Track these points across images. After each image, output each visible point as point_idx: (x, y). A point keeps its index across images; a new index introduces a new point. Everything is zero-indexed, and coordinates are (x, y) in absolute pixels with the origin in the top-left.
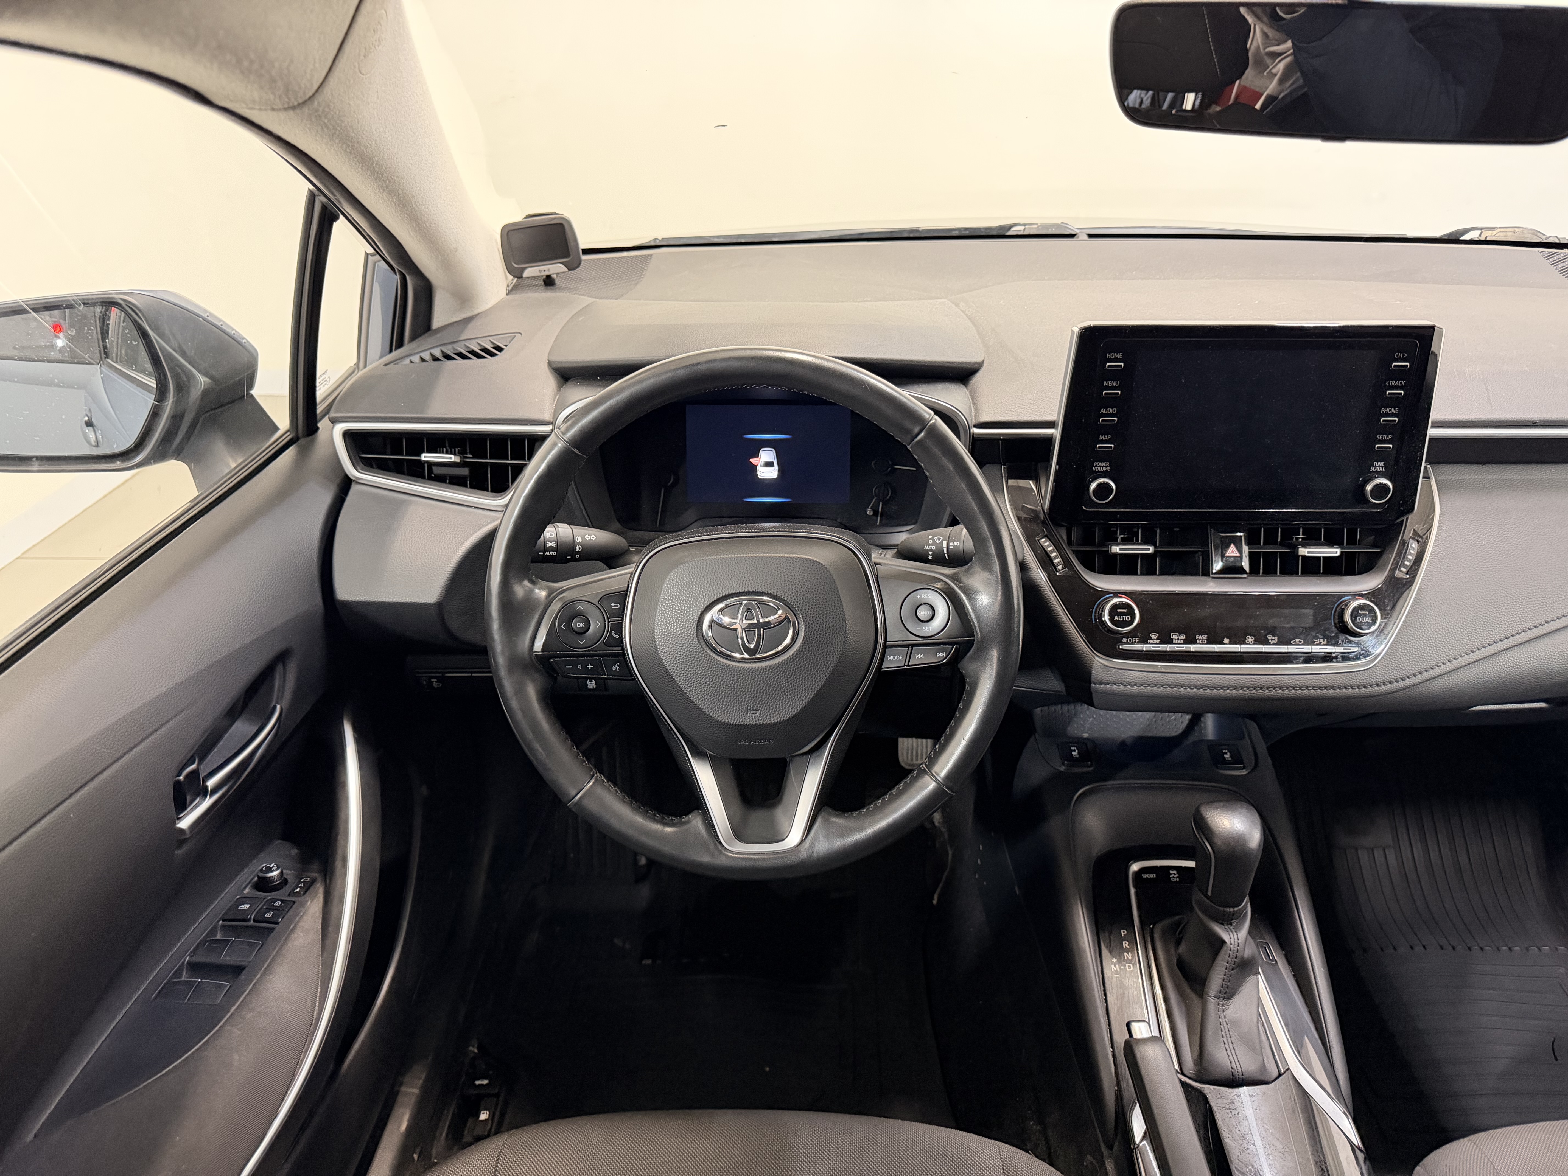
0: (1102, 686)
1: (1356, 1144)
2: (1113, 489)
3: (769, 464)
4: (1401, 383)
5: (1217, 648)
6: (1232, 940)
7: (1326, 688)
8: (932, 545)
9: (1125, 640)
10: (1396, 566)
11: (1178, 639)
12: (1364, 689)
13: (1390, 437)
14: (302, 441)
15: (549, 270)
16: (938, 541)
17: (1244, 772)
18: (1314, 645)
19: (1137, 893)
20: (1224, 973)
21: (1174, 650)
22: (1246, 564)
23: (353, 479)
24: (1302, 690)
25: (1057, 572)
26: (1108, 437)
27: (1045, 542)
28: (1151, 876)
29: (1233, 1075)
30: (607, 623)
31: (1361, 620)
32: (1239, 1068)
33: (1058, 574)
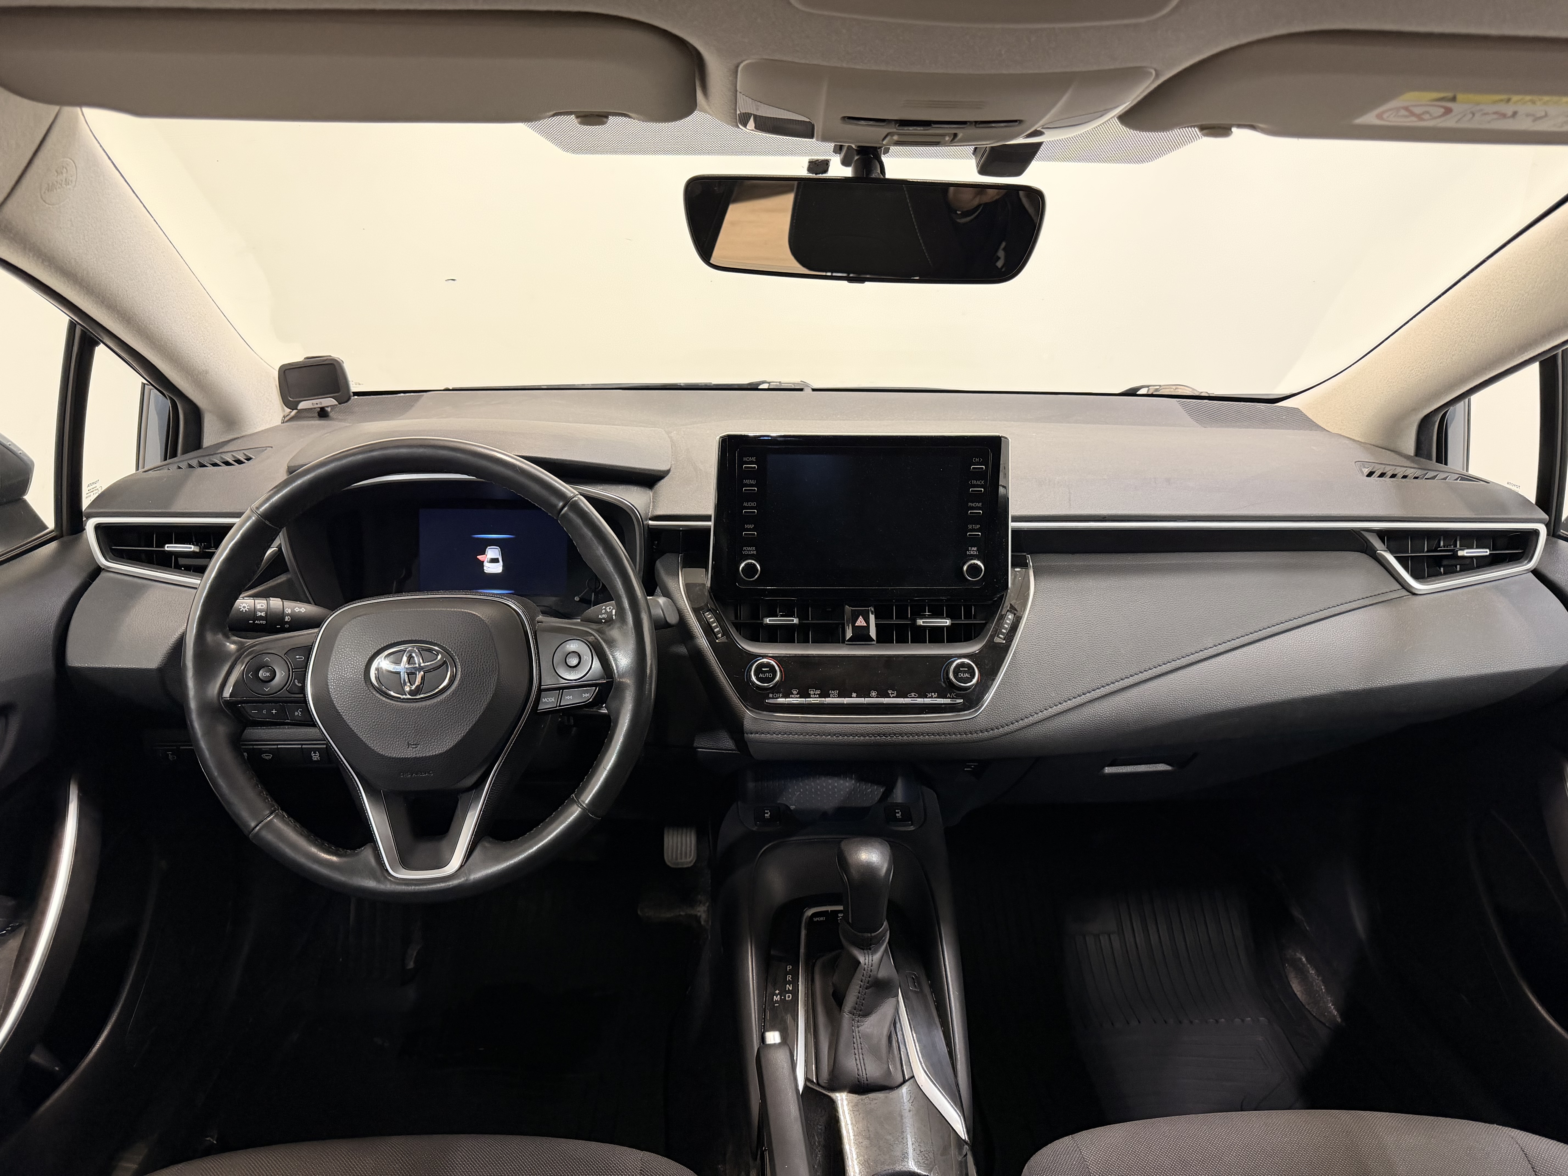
0: (753, 735)
1: (964, 1138)
2: (758, 570)
3: (494, 561)
4: (981, 482)
5: (846, 701)
6: (867, 961)
7: (938, 734)
8: (604, 614)
9: (771, 695)
10: (996, 632)
11: (815, 694)
12: (970, 735)
13: (978, 526)
14: (65, 539)
15: (321, 403)
16: (609, 610)
17: (912, 828)
18: (927, 698)
19: (807, 935)
20: (858, 991)
21: (810, 702)
22: (873, 633)
23: (102, 567)
24: (918, 736)
25: (717, 639)
26: (752, 526)
27: (708, 615)
28: (822, 919)
29: (859, 1081)
30: (291, 673)
31: (962, 675)
32: (864, 1074)
33: (717, 641)
